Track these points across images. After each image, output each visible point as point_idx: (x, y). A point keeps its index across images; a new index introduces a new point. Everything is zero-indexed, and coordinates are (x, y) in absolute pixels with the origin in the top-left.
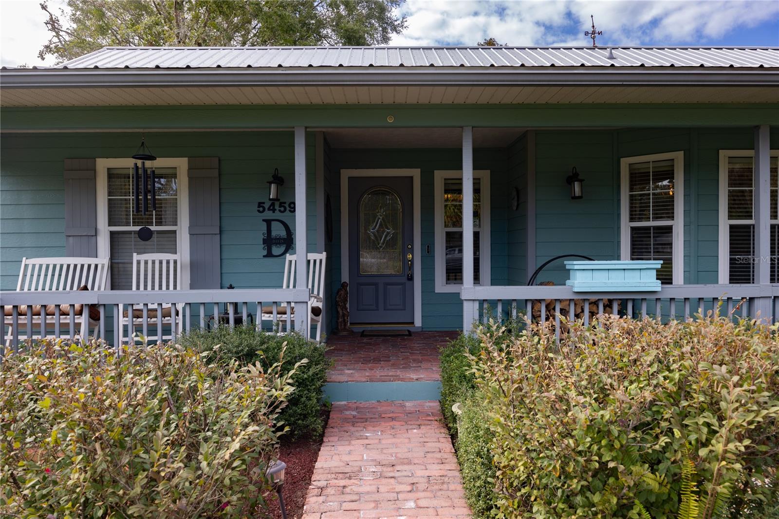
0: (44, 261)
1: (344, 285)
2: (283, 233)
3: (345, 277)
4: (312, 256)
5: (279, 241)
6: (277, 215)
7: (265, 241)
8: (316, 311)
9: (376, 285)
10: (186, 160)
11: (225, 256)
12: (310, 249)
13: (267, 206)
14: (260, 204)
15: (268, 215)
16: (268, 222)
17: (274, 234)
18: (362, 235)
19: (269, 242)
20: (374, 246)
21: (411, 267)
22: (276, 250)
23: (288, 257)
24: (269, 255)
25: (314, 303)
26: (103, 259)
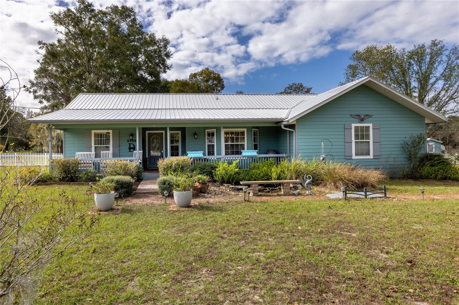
0: (81, 153)
1: (147, 158)
2: (133, 147)
3: (147, 156)
4: (140, 151)
5: (132, 148)
6: (132, 143)
7: (129, 148)
8: (140, 163)
9: (154, 158)
10: (112, 130)
11: (120, 151)
12: (139, 150)
13: (129, 140)
14: (128, 140)
15: (130, 142)
16: (130, 144)
17: (131, 147)
18: (151, 147)
19: (130, 148)
20: (154, 150)
21: (163, 154)
22: (132, 150)
23: (134, 152)
24: (130, 151)
25: (140, 161)
26: (93, 153)
